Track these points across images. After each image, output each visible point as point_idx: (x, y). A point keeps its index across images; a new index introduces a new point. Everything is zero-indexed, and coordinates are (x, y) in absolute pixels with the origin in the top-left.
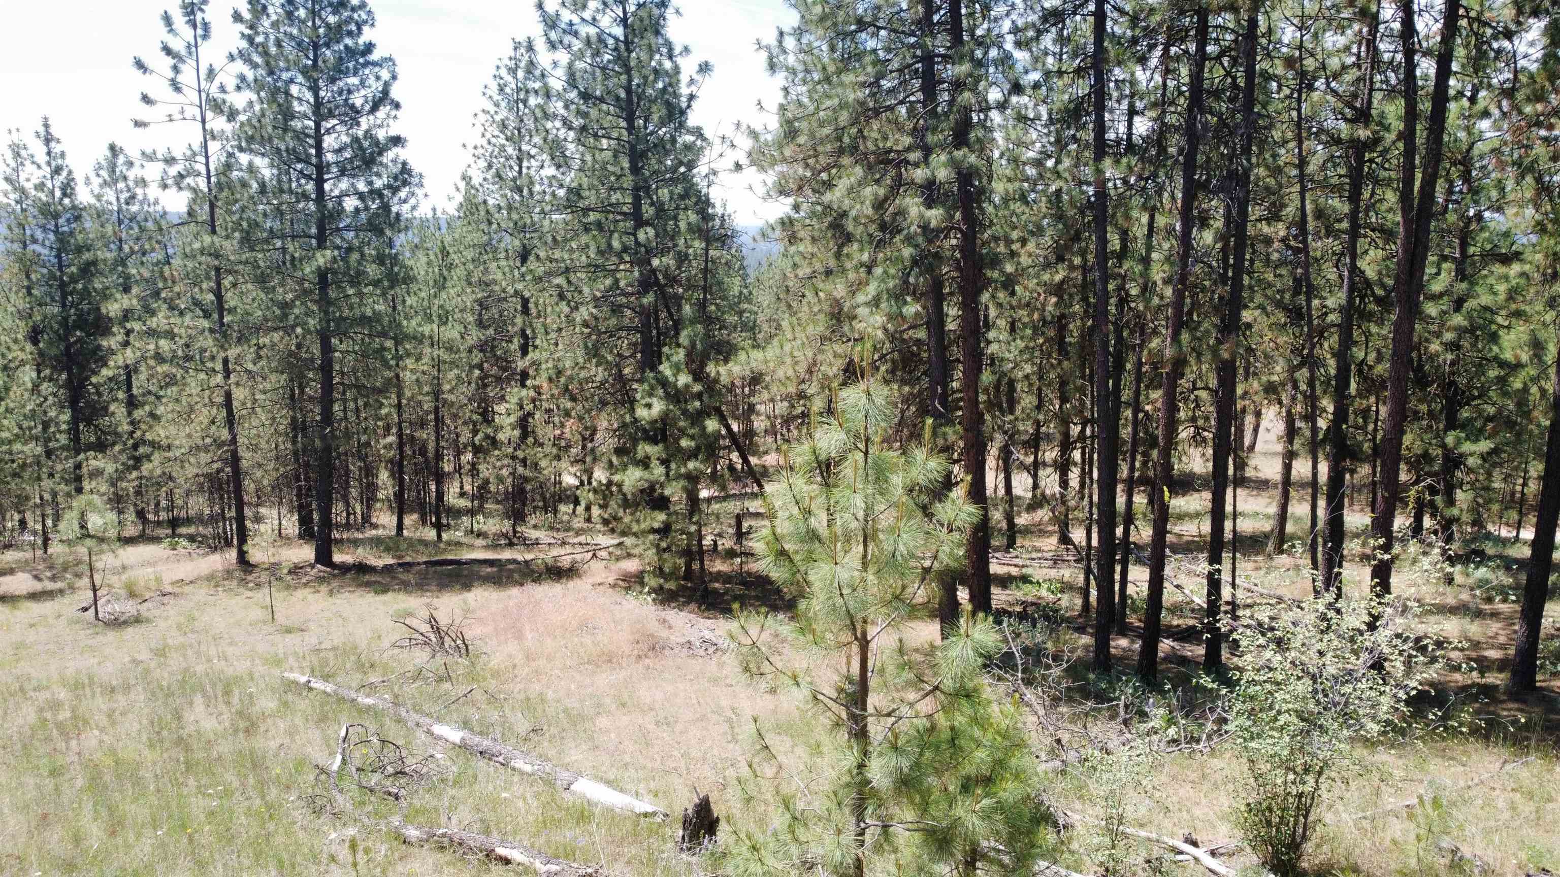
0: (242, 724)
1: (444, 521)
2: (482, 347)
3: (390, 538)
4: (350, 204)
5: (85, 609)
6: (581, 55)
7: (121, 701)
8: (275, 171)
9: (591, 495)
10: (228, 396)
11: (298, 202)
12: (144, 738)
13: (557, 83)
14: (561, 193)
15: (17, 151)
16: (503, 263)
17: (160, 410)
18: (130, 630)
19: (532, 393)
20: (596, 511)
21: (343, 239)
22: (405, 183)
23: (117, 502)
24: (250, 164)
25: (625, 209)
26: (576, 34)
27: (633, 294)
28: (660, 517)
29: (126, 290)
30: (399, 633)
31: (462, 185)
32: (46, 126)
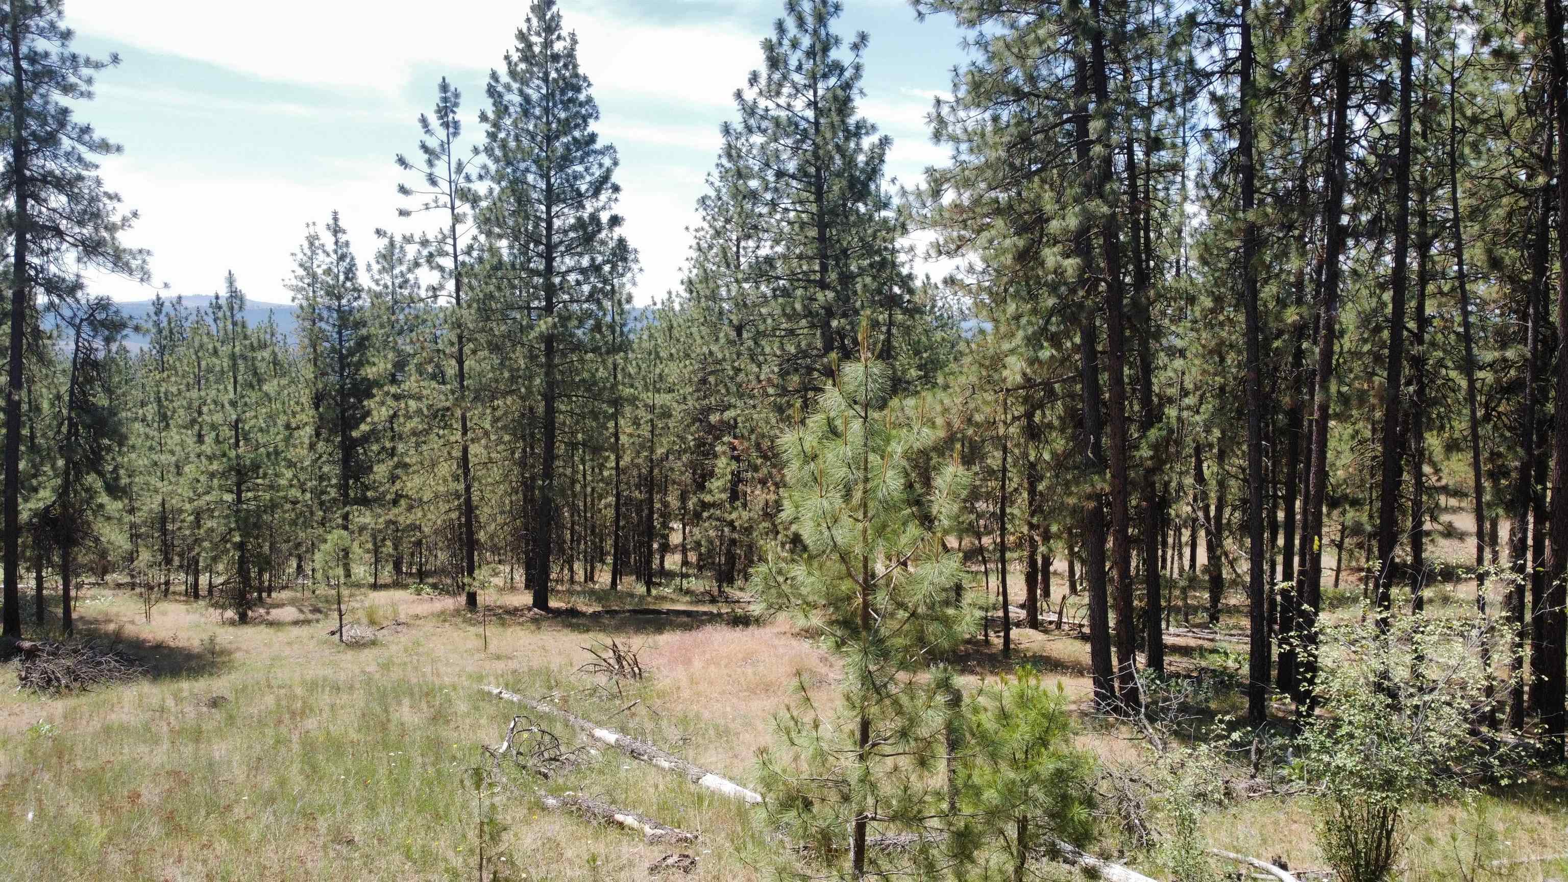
1: (656, 580)
2: (698, 416)
3: (603, 591)
4: (574, 278)
5: (333, 633)
6: (774, 137)
8: (514, 252)
10: (465, 450)
15: (312, 240)
18: (366, 651)
22: (623, 258)
26: (771, 119)
32: (336, 219)
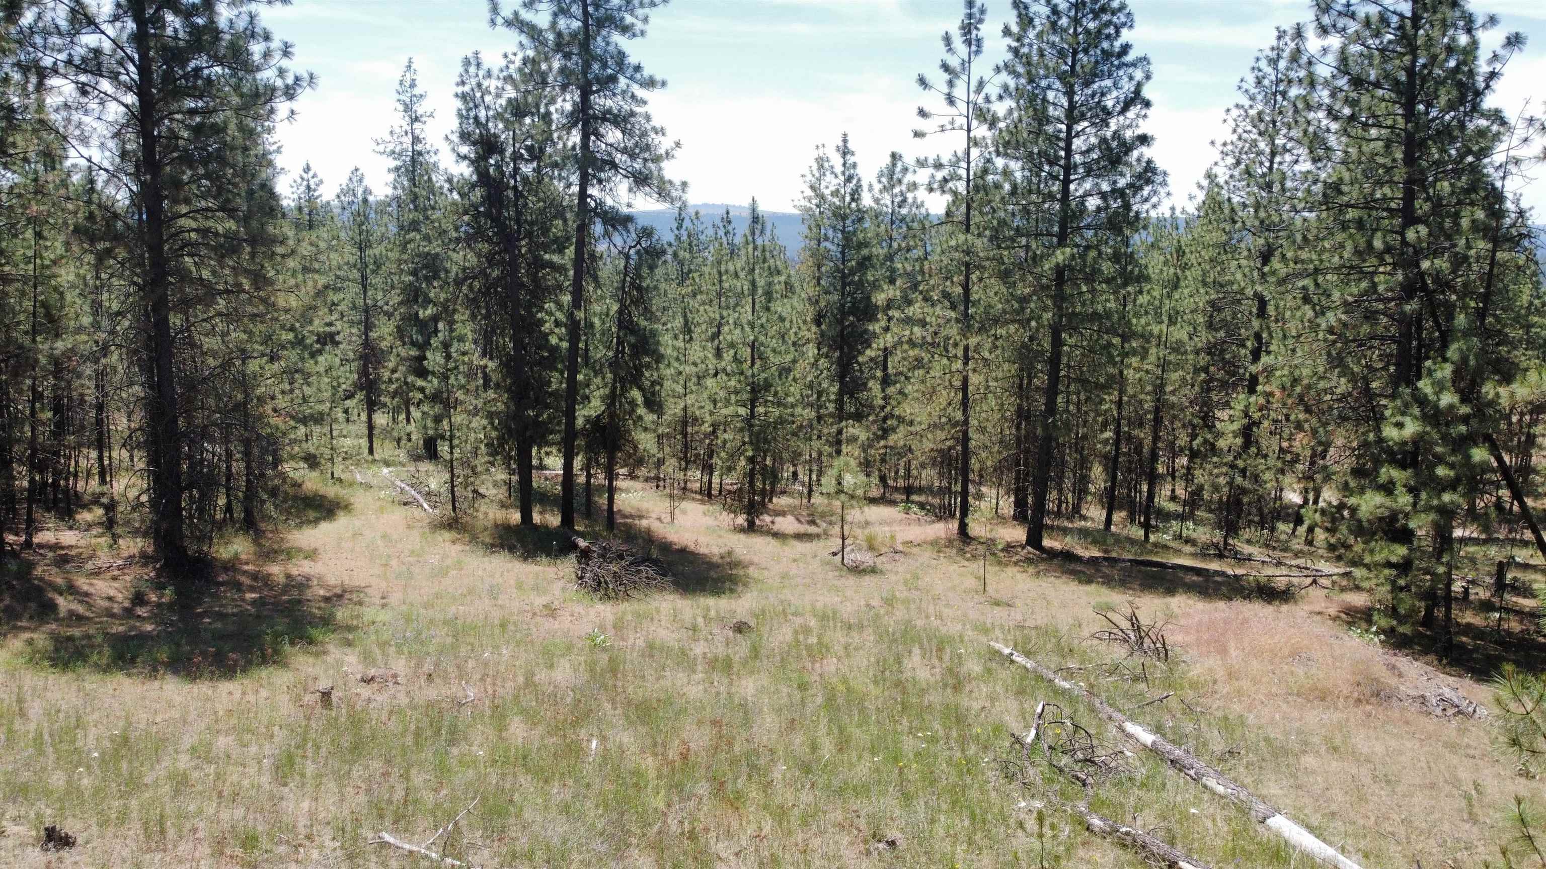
0: (951, 681)
1: (1153, 522)
2: (1210, 349)
3: (1098, 531)
4: (1092, 203)
5: (835, 554)
6: (1358, 38)
7: (856, 638)
8: (1027, 173)
9: (1317, 516)
10: (965, 381)
11: (1044, 202)
12: (871, 674)
13: (1323, 71)
14: (1318, 188)
15: (821, 162)
16: (1244, 262)
17: (909, 389)
18: (867, 578)
19: (1262, 401)
20: (1320, 535)
21: (1082, 236)
22: (1149, 181)
23: (866, 466)
24: (1006, 167)
25: (1393, 205)
26: (1353, 16)
27: (1393, 299)
28: (1400, 551)
29: (892, 281)
30: (1097, 624)
31: (1205, 183)
32: (845, 141)
